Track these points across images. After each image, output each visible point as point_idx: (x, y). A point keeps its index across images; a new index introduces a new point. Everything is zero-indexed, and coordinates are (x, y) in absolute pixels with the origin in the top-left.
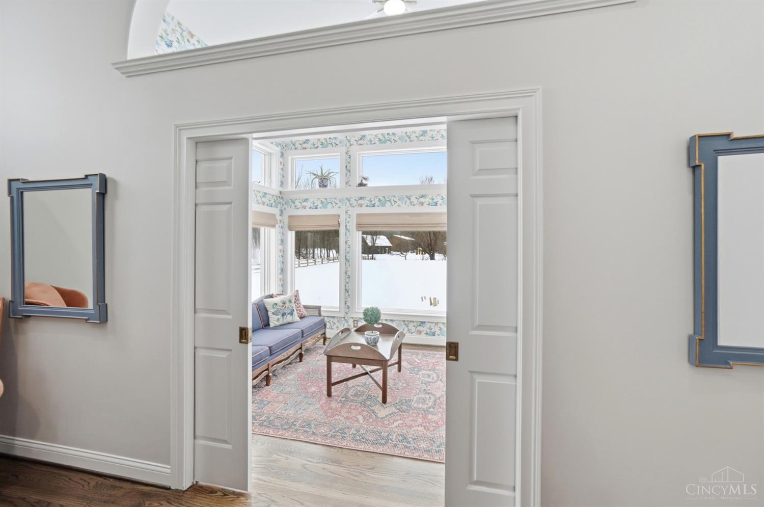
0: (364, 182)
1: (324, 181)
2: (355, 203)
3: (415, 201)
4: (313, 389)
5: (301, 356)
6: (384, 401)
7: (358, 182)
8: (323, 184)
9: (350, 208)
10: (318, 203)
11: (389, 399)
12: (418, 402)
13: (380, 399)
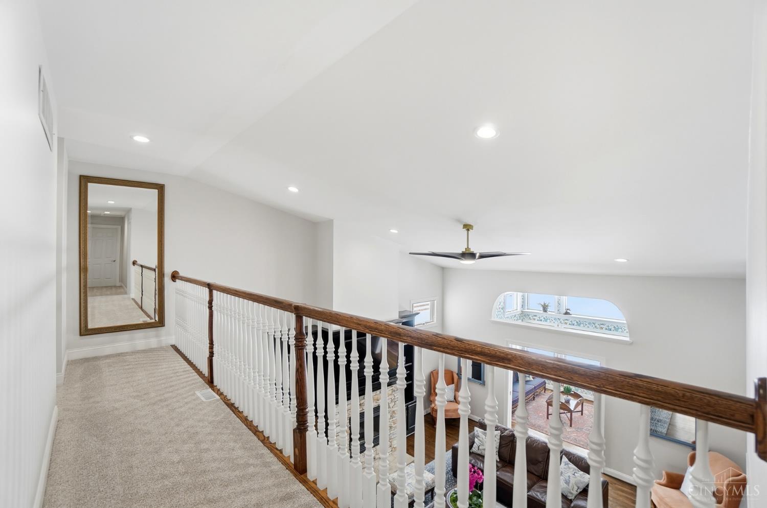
0: (568, 311)
1: (545, 308)
2: (563, 322)
3: (598, 326)
4: (540, 414)
5: (534, 398)
6: (571, 426)
7: (564, 311)
8: (545, 310)
9: (560, 324)
10: (542, 318)
11: (573, 426)
12: (586, 430)
13: (569, 425)
